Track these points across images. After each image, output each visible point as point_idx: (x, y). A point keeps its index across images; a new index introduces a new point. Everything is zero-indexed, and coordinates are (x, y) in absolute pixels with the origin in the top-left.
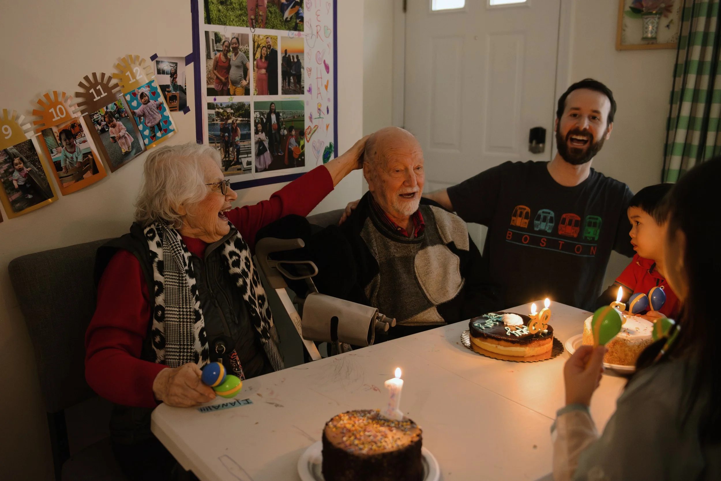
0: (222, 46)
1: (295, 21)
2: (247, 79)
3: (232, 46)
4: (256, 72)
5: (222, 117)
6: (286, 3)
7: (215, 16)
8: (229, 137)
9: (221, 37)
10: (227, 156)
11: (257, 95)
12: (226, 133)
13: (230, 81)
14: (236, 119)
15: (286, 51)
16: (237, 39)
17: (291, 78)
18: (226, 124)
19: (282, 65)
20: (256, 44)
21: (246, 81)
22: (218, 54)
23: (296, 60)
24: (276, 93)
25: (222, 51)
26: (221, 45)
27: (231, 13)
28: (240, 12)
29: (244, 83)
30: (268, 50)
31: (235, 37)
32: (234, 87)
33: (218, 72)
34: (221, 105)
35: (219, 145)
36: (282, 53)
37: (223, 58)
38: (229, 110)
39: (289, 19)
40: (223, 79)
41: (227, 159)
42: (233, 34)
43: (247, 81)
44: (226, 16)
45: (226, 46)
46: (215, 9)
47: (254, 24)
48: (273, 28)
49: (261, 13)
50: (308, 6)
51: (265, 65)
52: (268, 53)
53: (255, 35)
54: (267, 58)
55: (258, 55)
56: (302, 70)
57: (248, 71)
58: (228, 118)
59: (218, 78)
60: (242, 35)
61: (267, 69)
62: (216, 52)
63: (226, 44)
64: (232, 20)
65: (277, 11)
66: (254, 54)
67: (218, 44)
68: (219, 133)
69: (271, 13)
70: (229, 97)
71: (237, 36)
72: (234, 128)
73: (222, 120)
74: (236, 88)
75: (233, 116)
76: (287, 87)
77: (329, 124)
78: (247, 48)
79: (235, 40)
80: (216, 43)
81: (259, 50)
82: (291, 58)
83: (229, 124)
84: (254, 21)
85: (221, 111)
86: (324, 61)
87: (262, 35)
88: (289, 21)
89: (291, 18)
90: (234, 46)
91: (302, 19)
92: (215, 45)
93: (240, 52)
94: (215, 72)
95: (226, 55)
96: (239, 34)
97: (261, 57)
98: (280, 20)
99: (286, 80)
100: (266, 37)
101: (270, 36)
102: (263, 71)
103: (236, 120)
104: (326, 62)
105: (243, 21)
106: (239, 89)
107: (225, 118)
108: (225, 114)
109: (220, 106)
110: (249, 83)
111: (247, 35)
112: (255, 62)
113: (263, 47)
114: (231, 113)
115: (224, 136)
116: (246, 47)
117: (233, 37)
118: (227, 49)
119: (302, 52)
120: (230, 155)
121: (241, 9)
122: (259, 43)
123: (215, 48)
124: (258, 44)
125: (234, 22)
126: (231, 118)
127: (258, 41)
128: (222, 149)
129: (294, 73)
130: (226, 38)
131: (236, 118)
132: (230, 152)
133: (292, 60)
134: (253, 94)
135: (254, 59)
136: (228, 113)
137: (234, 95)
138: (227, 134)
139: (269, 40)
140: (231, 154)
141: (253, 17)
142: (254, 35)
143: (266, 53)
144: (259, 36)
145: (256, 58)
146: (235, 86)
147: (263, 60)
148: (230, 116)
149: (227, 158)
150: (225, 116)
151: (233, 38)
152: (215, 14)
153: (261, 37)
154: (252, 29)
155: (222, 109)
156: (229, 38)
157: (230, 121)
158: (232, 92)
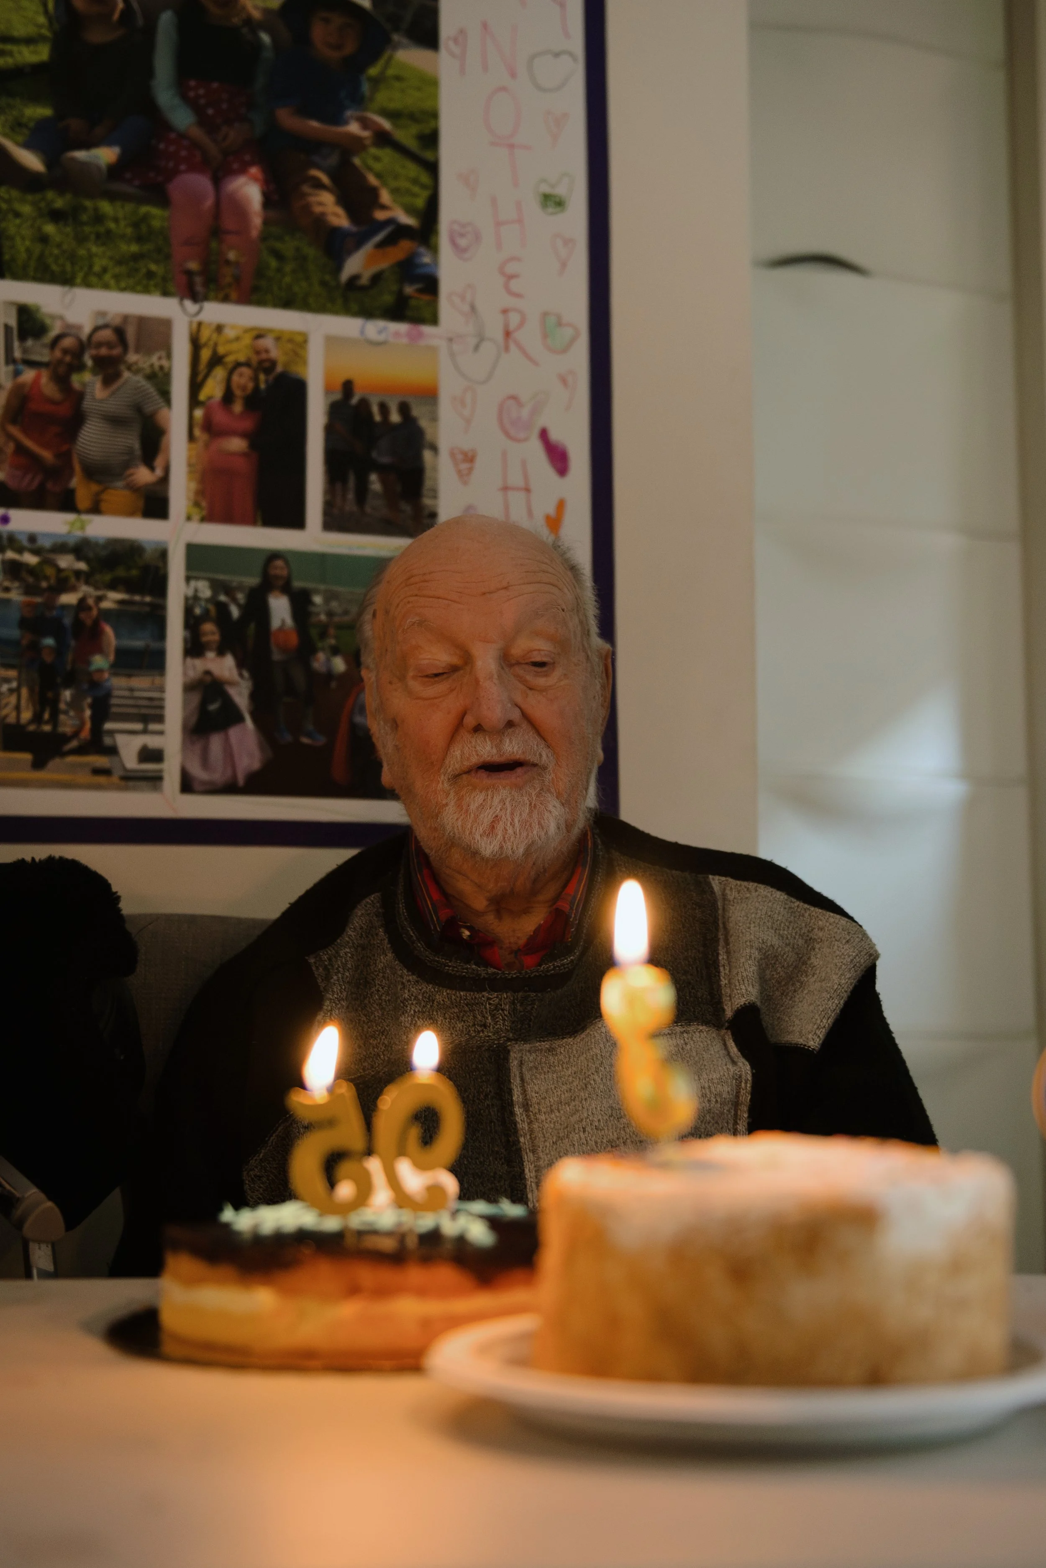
0: (46, 351)
1: (394, 288)
2: (159, 462)
3: (94, 352)
4: (200, 444)
5: (31, 580)
6: (354, 229)
7: (24, 255)
8: (60, 651)
9: (48, 321)
10: (46, 716)
11: (203, 520)
12: (45, 635)
13: (77, 467)
14: (99, 593)
15: (348, 387)
16: (120, 332)
17: (373, 477)
18: (50, 605)
19: (329, 430)
20: (205, 355)
21: (152, 468)
22: (29, 375)
23: (395, 417)
24: (297, 521)
25: (46, 365)
26: (44, 346)
27: (94, 249)
28: (134, 248)
29: (143, 475)
30: (262, 377)
31: (106, 326)
32: (95, 488)
33: (26, 431)
34: (32, 538)
35: (12, 673)
36: (328, 390)
37: (48, 387)
38: (65, 562)
39: (364, 281)
40: (47, 455)
41: (47, 728)
42: (103, 314)
43: (159, 472)
44: (73, 258)
45: (65, 351)
46: (26, 232)
47: (199, 288)
48: (287, 303)
49: (232, 255)
50: (463, 242)
51: (247, 424)
52: (263, 386)
53: (200, 324)
54: (253, 401)
55: (213, 389)
56: (427, 455)
57: (164, 440)
58: (63, 584)
59: (20, 449)
60: (142, 322)
61: (254, 439)
62: (21, 367)
63: (67, 342)
64: (97, 268)
65: (311, 252)
66: (195, 386)
67: (30, 343)
68: (14, 633)
69: (279, 256)
70: (70, 517)
71: (117, 321)
72: (89, 622)
73: (29, 590)
74: (103, 491)
75: (87, 583)
76: (350, 505)
78: (164, 363)
79: (107, 335)
80: (23, 337)
81: (219, 373)
82: (375, 410)
83: (65, 607)
84: (198, 280)
85: (31, 559)
86: (544, 434)
87: (233, 327)
88: (363, 288)
89: (376, 278)
90: (104, 351)
91: (431, 285)
92: (16, 344)
93: (126, 374)
94: (14, 430)
95: (62, 380)
96: (126, 318)
97: (228, 397)
98: (324, 284)
99: (345, 482)
100: (255, 333)
101: (270, 331)
102: (237, 444)
103: (100, 599)
104: (555, 436)
105: (150, 275)
106: (117, 494)
107: (44, 584)
108: (49, 571)
109: (25, 543)
110: (165, 480)
111: (165, 326)
112: (199, 413)
113: (238, 365)
114: (78, 574)
115: (35, 647)
116: (160, 358)
117: (101, 322)
118: (68, 359)
119: (430, 395)
120: (62, 717)
121: (139, 239)
122: (221, 350)
123: (17, 354)
124: (215, 352)
125: (107, 277)
126: (73, 589)
127: (216, 345)
128: (24, 692)
129: (385, 460)
130: (69, 326)
131: (97, 588)
132: (62, 706)
133: (378, 418)
134: (183, 517)
135: (194, 401)
136: (59, 570)
137: (96, 509)
138: (49, 641)
139: (267, 342)
140: (66, 713)
141: (193, 266)
142: (195, 326)
143: (251, 385)
144: (219, 328)
145: (202, 397)
146: (99, 482)
147: (238, 407)
148: (73, 580)
149: (47, 723)
150: (46, 578)
151: (96, 329)
152: (22, 249)
153: (230, 333)
154: (188, 304)
155: (36, 552)
156: (79, 328)
157: (69, 599)
158: (83, 500)
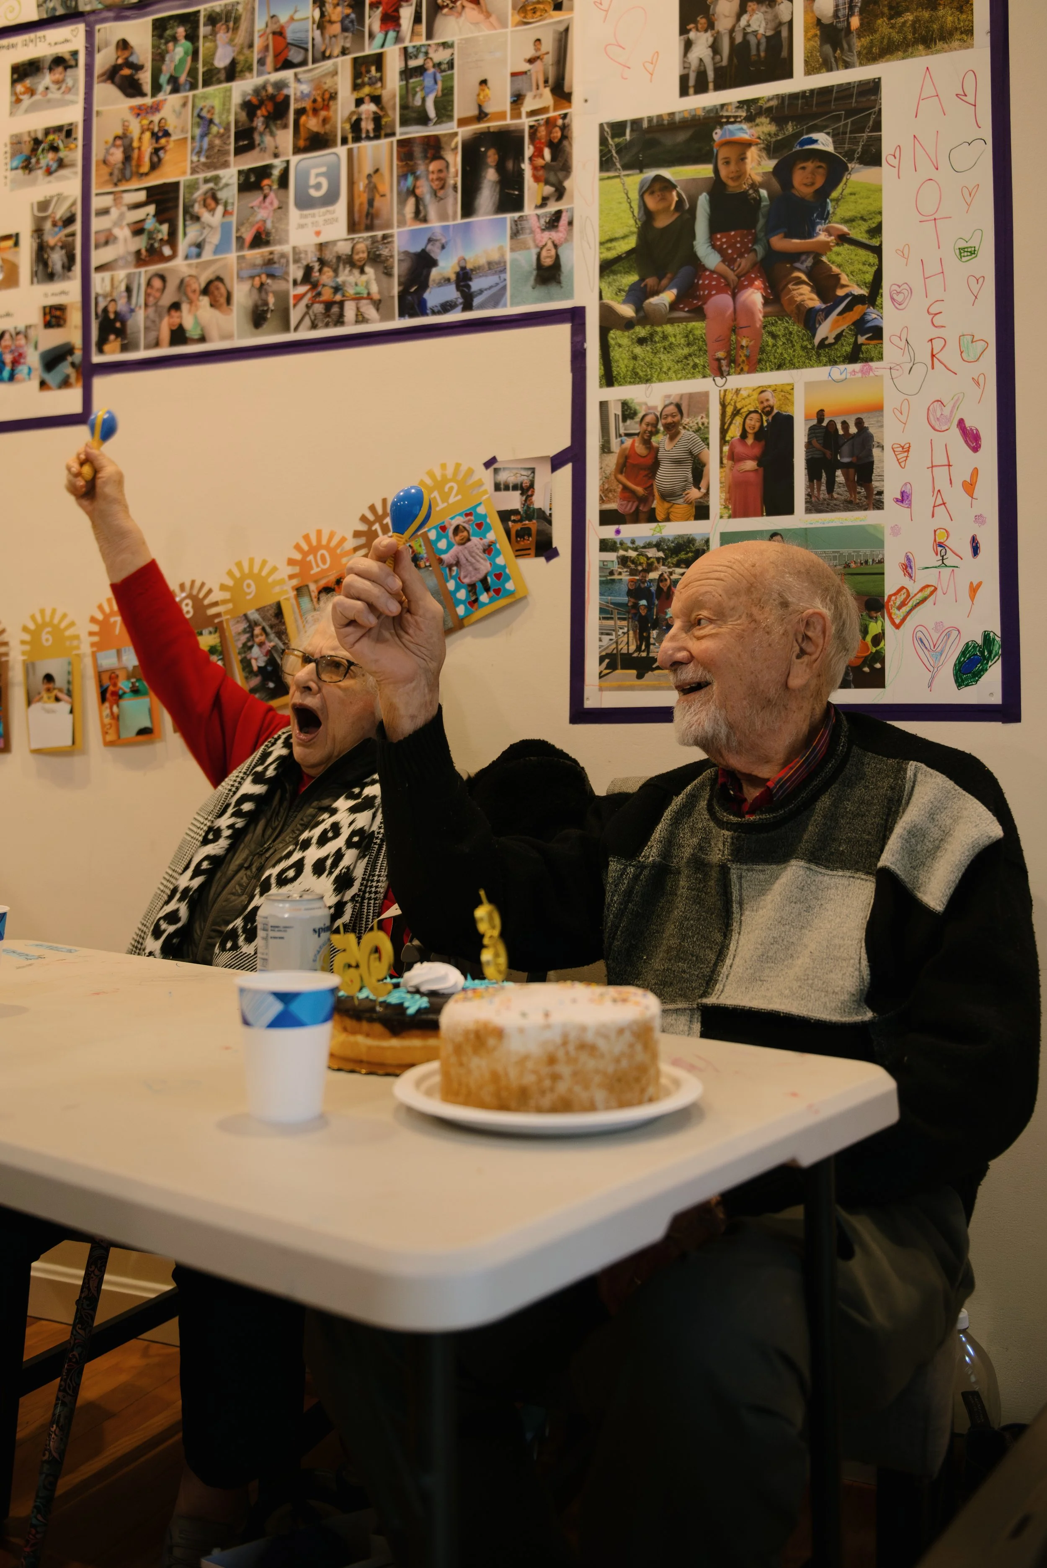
0: (637, 426)
1: (852, 340)
2: (703, 484)
3: (664, 421)
4: (727, 469)
5: (633, 566)
6: (823, 306)
7: (624, 370)
8: (649, 607)
9: (638, 408)
10: (643, 647)
11: (729, 517)
12: (641, 599)
13: (656, 494)
14: (670, 570)
15: (821, 414)
16: (678, 406)
17: (839, 473)
18: (643, 581)
19: (809, 445)
20: (729, 410)
21: (699, 489)
22: (628, 442)
23: (853, 430)
24: (788, 509)
25: (637, 434)
26: (636, 423)
27: (663, 357)
28: (686, 351)
29: (694, 494)
30: (764, 418)
31: (671, 404)
32: (667, 505)
33: (628, 478)
34: (633, 542)
35: (625, 623)
36: (807, 419)
37: (640, 449)
38: (652, 553)
39: (831, 340)
40: (639, 490)
41: (644, 654)
42: (669, 396)
43: (703, 490)
44: (651, 365)
45: (648, 425)
46: (626, 355)
47: (724, 368)
48: (779, 367)
49: (744, 342)
50: (899, 298)
51: (757, 451)
52: (765, 424)
53: (725, 391)
54: (759, 435)
55: (735, 432)
56: (876, 452)
57: (705, 469)
58: (650, 568)
59: (625, 488)
60: (691, 396)
61: (761, 461)
62: (624, 438)
63: (648, 419)
64: (665, 369)
65: (795, 328)
66: (723, 432)
67: (629, 422)
68: (625, 599)
69: (774, 336)
70: (653, 525)
71: (676, 400)
72: (665, 589)
73: (633, 573)
74: (671, 507)
75: (664, 565)
76: (824, 494)
77: (980, 584)
78: (705, 420)
79: (672, 409)
80: (624, 420)
81: (738, 420)
82: (839, 426)
83: (651, 581)
84: (724, 363)
85: (632, 554)
86: (961, 423)
87: (746, 389)
88: (830, 345)
89: (838, 337)
90: (670, 420)
91: (877, 333)
92: (621, 424)
93: (683, 431)
94: (622, 478)
95: (647, 442)
96: (682, 396)
97: (744, 435)
98: (804, 348)
99: (819, 479)
100: (760, 390)
101: (770, 386)
102: (750, 465)
103: (671, 573)
104: (968, 424)
105: (695, 366)
106: (680, 506)
107: (640, 568)
108: (643, 560)
109: (630, 545)
110: (707, 494)
111: (704, 396)
112: (726, 449)
113: (750, 412)
114: (658, 559)
115: (636, 606)
116: (702, 418)
117: (667, 402)
118: (649, 429)
119: (878, 409)
120: (652, 647)
121: (689, 345)
122: (739, 406)
123: (622, 431)
124: (735, 407)
125: (670, 373)
126: (656, 569)
127: (735, 403)
128: (631, 633)
129: (846, 460)
130: (649, 408)
131: (669, 567)
132: (652, 641)
133: (841, 432)
134: (718, 516)
135: (723, 441)
136: (648, 558)
137: (667, 519)
138: (643, 602)
139: (768, 395)
140: (654, 644)
141: (721, 354)
142: (722, 392)
143: (758, 425)
144: (737, 391)
145: (728, 438)
146: (669, 502)
147: (750, 441)
148: (656, 564)
149: (644, 651)
150: (641, 564)
151: (665, 406)
152: (623, 366)
153: (744, 393)
154: (718, 379)
155: (635, 549)
156: (655, 408)
157: (654, 575)
158: (660, 514)
